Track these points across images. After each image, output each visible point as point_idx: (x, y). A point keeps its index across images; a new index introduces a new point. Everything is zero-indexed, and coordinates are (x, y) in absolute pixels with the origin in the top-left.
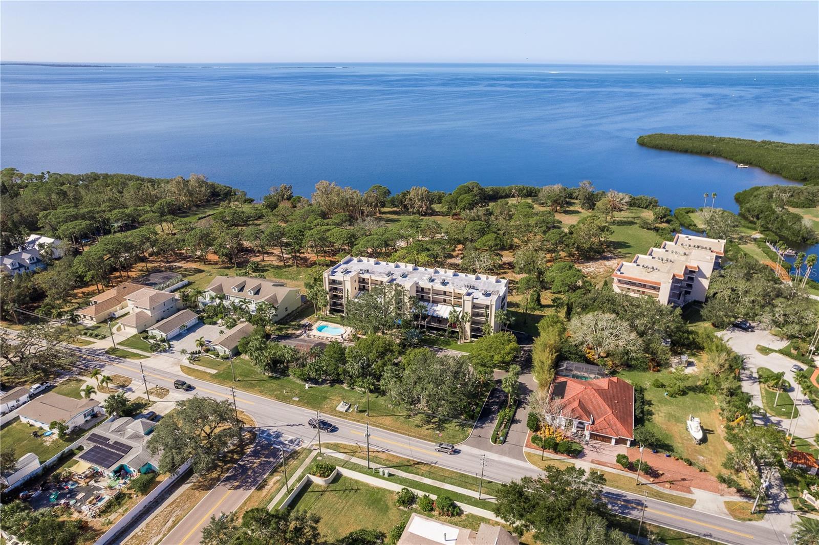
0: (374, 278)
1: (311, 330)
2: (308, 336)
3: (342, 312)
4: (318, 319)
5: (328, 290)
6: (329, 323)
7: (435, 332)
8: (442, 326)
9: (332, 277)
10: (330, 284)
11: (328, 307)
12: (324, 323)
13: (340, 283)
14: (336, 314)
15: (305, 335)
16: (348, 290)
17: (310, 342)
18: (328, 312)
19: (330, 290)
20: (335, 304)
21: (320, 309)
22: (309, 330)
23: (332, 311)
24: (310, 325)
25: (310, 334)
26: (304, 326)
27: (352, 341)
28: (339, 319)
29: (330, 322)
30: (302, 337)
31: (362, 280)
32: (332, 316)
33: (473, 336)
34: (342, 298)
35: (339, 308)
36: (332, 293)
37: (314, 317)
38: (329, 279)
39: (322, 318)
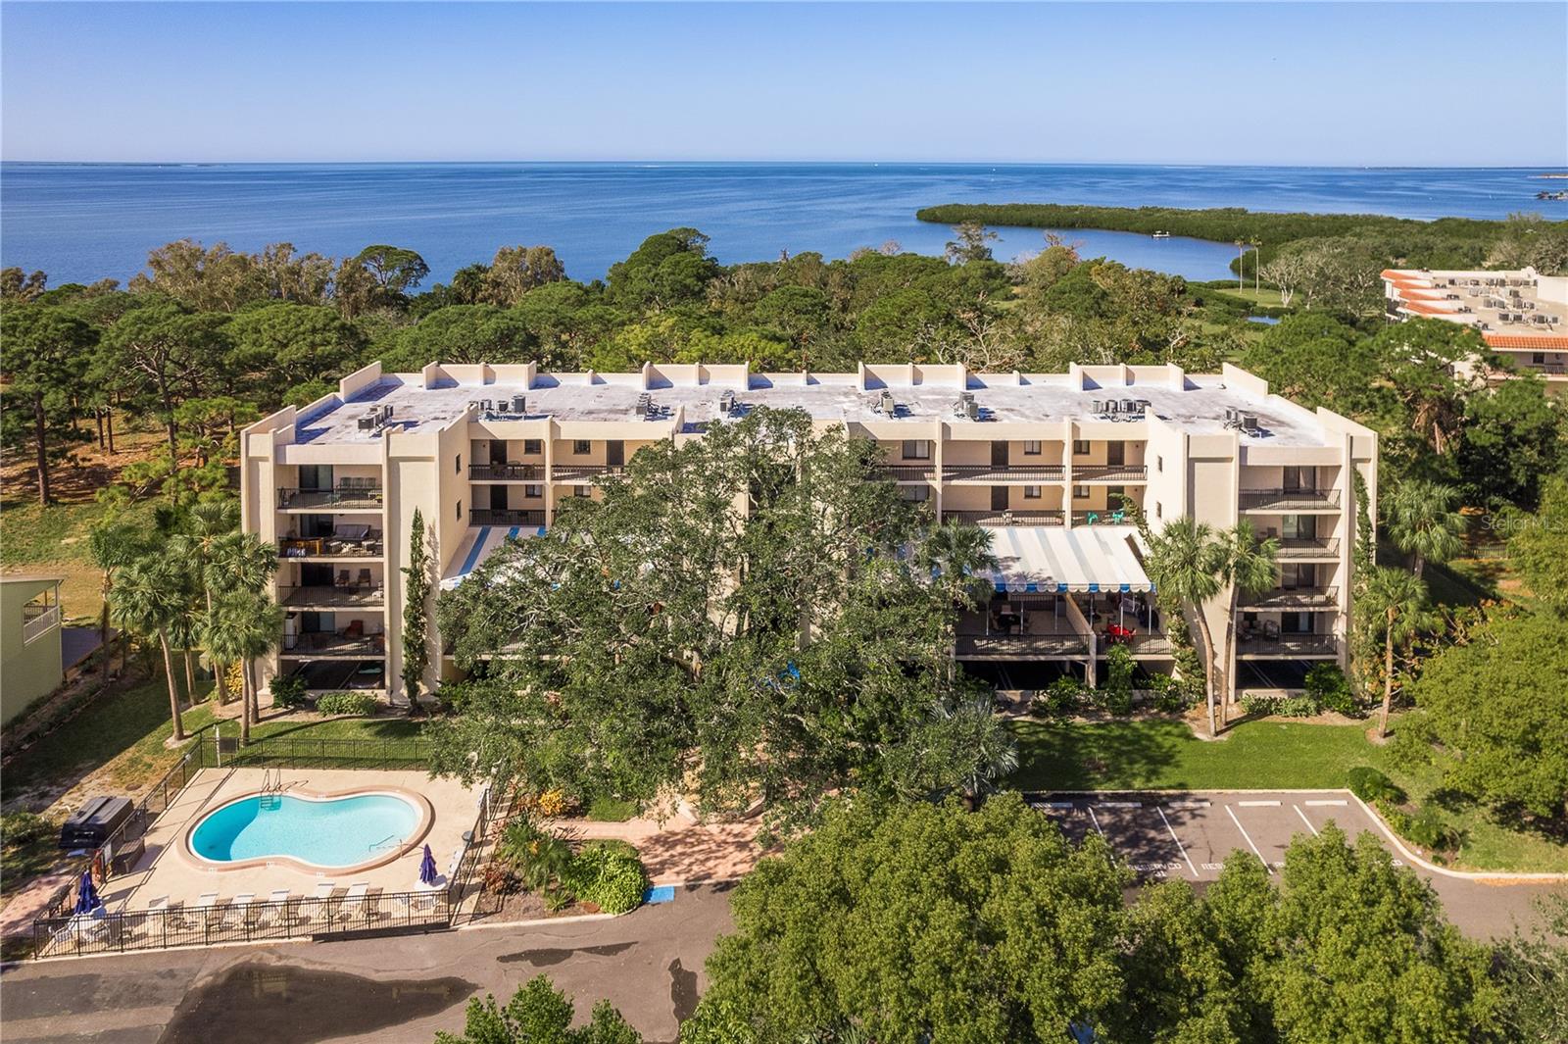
0: (572, 431)
1: (140, 860)
2: (118, 930)
3: (371, 673)
4: (198, 758)
5: (268, 536)
6: (288, 775)
7: (1015, 695)
8: (1049, 649)
9: (299, 455)
10: (284, 499)
11: (272, 661)
12: (248, 781)
13: (360, 487)
14: (327, 697)
15: (86, 924)
16: (418, 524)
17: (136, 993)
18: (265, 696)
19: (287, 543)
20: (312, 632)
21: (204, 682)
22: (121, 866)
23: (293, 687)
24: (135, 820)
25: (136, 904)
26: (84, 837)
27: (511, 886)
28: (354, 731)
29: (292, 761)
30: (57, 953)
31: (485, 457)
32: (301, 717)
33: (1248, 676)
34: (365, 583)
35: (347, 651)
36: (299, 557)
37: (158, 749)
38: (280, 468)
39: (228, 745)
